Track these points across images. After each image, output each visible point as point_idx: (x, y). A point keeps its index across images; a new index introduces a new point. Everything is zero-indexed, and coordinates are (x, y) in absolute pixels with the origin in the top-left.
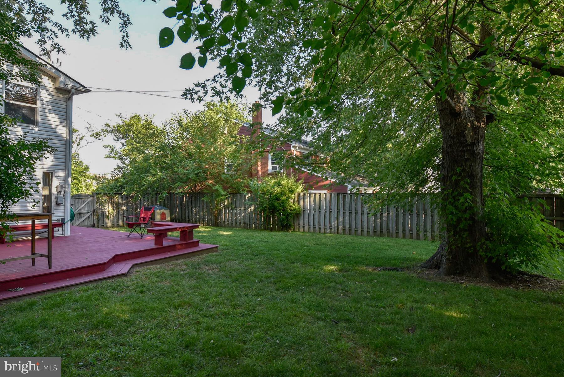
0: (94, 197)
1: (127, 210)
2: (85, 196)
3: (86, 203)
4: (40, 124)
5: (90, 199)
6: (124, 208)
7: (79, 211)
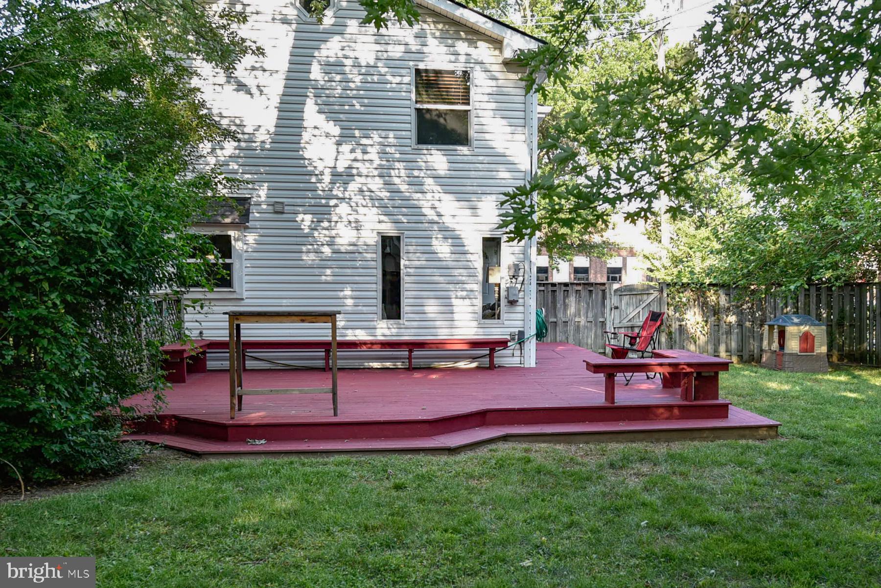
0: (661, 291)
1: (740, 324)
2: (643, 290)
3: (644, 305)
4: (476, 142)
5: (652, 297)
6: (732, 319)
7: (630, 320)
